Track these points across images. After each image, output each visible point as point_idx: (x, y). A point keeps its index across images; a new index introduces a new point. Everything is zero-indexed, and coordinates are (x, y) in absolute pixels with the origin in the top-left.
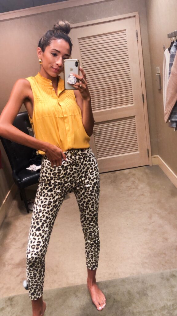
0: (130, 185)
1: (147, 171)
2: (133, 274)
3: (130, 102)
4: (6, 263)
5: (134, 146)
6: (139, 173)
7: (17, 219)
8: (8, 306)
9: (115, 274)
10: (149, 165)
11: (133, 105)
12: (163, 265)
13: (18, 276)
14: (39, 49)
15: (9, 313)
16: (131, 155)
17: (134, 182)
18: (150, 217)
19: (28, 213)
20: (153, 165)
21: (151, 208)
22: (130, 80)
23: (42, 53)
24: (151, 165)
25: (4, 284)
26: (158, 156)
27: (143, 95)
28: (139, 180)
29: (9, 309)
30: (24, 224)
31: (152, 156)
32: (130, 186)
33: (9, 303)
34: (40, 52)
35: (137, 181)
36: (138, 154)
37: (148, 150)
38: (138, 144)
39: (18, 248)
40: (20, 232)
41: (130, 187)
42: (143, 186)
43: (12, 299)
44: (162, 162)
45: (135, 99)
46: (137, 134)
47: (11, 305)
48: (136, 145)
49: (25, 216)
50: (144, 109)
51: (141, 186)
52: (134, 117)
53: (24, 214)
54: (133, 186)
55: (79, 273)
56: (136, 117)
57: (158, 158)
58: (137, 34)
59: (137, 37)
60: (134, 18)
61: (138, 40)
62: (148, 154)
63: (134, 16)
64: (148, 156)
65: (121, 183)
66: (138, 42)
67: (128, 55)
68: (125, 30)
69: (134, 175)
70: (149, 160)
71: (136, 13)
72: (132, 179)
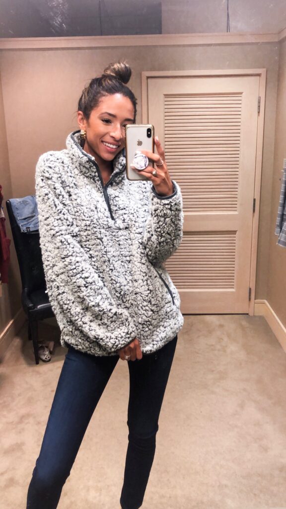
0: (213, 344)
1: (244, 323)
2: (202, 503)
3: (232, 207)
5: (228, 279)
6: (230, 324)
7: (17, 371)
9: (170, 497)
10: (248, 314)
11: (236, 213)
12: (255, 495)
14: (79, 114)
16: (222, 293)
17: (220, 340)
18: (242, 406)
19: (37, 363)
20: (256, 314)
21: (245, 390)
22: (237, 173)
23: (85, 121)
24: (251, 314)
26: (266, 302)
27: (254, 200)
28: (229, 336)
30: (27, 383)
31: (255, 299)
32: (212, 345)
34: (82, 119)
35: (226, 339)
36: (233, 293)
37: (250, 289)
38: (235, 278)
39: (12, 422)
40: (19, 395)
41: (212, 347)
45: (241, 204)
46: (236, 260)
48: (231, 278)
49: (31, 369)
50: (252, 222)
51: (233, 348)
52: (234, 232)
53: (30, 364)
54: (218, 347)
55: (108, 486)
56: (237, 232)
57: (266, 304)
58: (259, 102)
59: (259, 107)
60: (258, 77)
61: (259, 112)
62: (250, 295)
63: (259, 75)
64: (250, 299)
65: (199, 337)
66: (259, 115)
67: (239, 133)
68: (241, 93)
69: (221, 326)
70: (249, 305)
71: (262, 71)
72: (218, 333)
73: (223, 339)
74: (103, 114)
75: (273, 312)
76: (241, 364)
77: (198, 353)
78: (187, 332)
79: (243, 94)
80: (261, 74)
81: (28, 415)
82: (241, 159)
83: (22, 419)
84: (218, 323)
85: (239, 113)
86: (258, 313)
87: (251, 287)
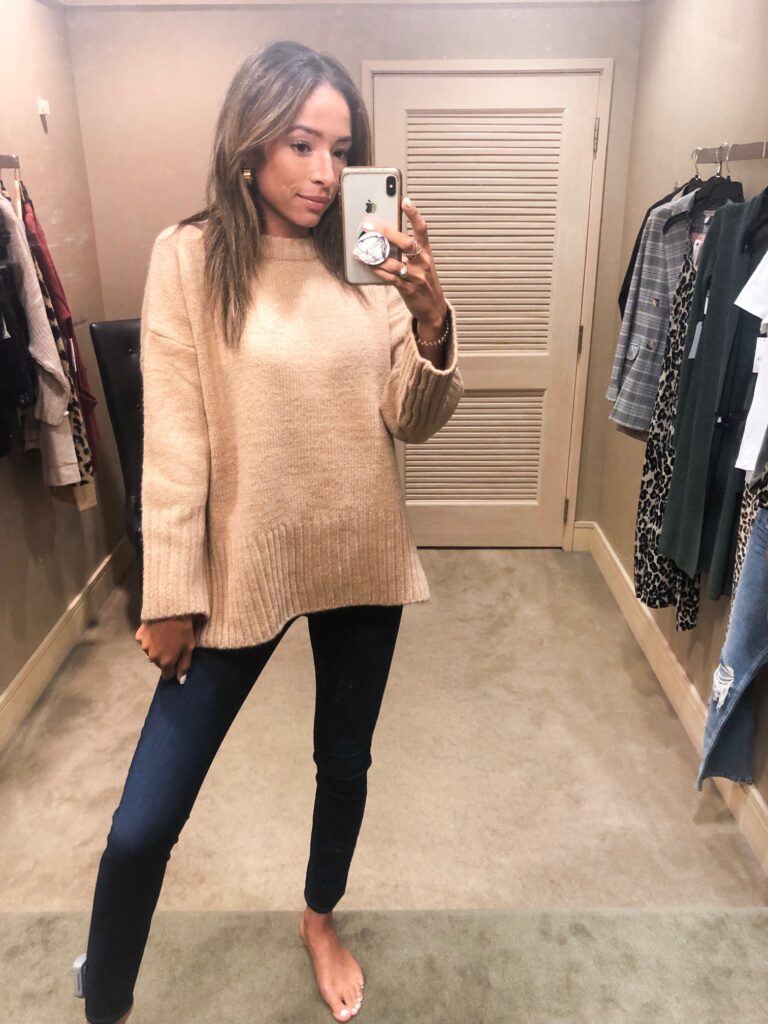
0: (493, 603)
1: (553, 565)
3: (538, 342)
4: (56, 795)
5: (526, 483)
6: (525, 566)
8: (33, 945)
10: (561, 548)
11: (545, 354)
13: (85, 844)
15: (33, 967)
16: (513, 508)
17: (505, 595)
18: (538, 722)
20: (575, 549)
24: (567, 548)
25: (37, 862)
26: (596, 525)
27: (581, 328)
28: (522, 590)
29: (34, 955)
30: (135, 675)
31: (576, 520)
32: (490, 606)
33: (37, 936)
35: (516, 594)
36: (533, 507)
37: (567, 502)
38: (539, 480)
39: (106, 749)
40: (120, 698)
42: (531, 614)
43: (49, 923)
44: (605, 546)
45: (555, 337)
47: (45, 942)
48: (532, 480)
50: (576, 374)
51: (528, 611)
52: (540, 392)
54: (501, 609)
56: (546, 392)
57: (596, 531)
58: (597, 130)
59: (596, 139)
60: (596, 77)
61: (595, 151)
62: (566, 514)
63: (598, 72)
64: (565, 520)
65: (465, 590)
66: (595, 156)
67: (555, 193)
68: (561, 110)
69: (509, 570)
70: (564, 532)
71: (606, 63)
72: (503, 583)
73: (511, 596)
75: (608, 544)
76: (541, 643)
77: (461, 620)
78: (443, 581)
79: (566, 111)
80: (603, 69)
82: (556, 246)
84: (503, 564)
85: (556, 151)
86: (579, 547)
87: (569, 497)
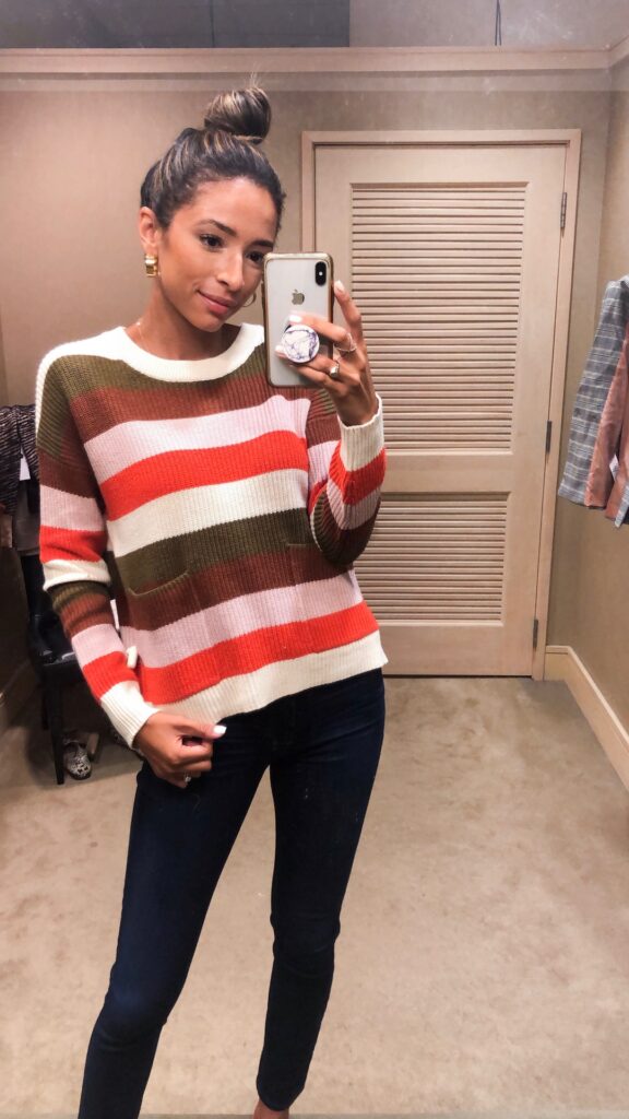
0: (453, 741)
1: (522, 697)
2: (422, 1097)
3: (501, 439)
5: (488, 600)
6: (489, 698)
7: (16, 798)
10: (530, 677)
11: (509, 453)
14: (143, 214)
16: (472, 629)
17: (467, 732)
18: (514, 883)
19: (61, 781)
20: (547, 678)
21: (520, 846)
23: (158, 234)
24: (537, 677)
26: (570, 650)
27: (549, 424)
28: (487, 726)
30: (36, 825)
31: (547, 644)
32: (450, 746)
34: (150, 226)
35: (480, 731)
36: (498, 629)
37: (536, 622)
38: (503, 596)
39: (2, 915)
40: (19, 852)
41: (450, 749)
42: (500, 753)
44: (583, 675)
45: (520, 434)
46: (506, 557)
48: (494, 596)
49: (47, 794)
50: (544, 475)
51: (496, 751)
52: (504, 496)
53: (44, 785)
54: (463, 749)
55: (213, 1058)
56: (510, 497)
57: (570, 656)
58: (564, 206)
59: (563, 215)
60: (562, 150)
61: (563, 228)
62: (535, 636)
63: (565, 144)
64: (535, 644)
65: (420, 726)
66: (562, 234)
67: (519, 274)
68: (524, 184)
69: (471, 702)
70: (534, 658)
71: (572, 134)
72: (464, 718)
73: (474, 732)
74: (203, 222)
75: (586, 673)
77: (417, 762)
79: (529, 185)
80: (569, 141)
81: (35, 899)
82: (520, 333)
83: (23, 906)
84: (463, 696)
85: (519, 229)
86: (552, 675)
87: (538, 617)
